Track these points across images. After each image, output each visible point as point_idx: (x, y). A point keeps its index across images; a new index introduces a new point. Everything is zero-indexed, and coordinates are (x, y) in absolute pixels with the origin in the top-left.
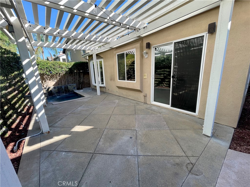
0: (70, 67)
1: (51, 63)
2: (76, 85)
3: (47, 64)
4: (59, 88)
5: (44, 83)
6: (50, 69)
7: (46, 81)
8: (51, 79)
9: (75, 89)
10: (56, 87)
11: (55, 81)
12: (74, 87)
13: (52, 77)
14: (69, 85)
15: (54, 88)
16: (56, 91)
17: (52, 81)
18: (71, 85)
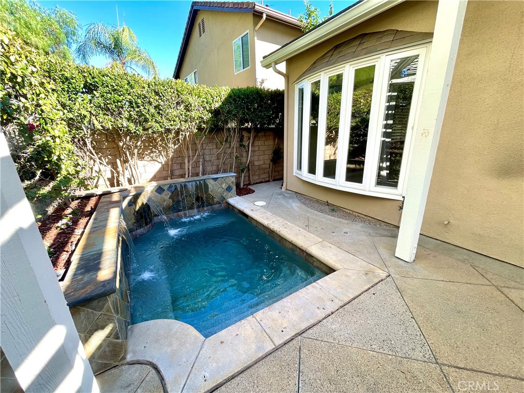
0: (217, 105)
1: (146, 87)
2: (233, 179)
3: (132, 87)
4: (176, 188)
5: (120, 169)
6: (142, 108)
7: (126, 161)
8: (146, 152)
9: (230, 192)
10: (166, 186)
11: (159, 160)
12: (227, 185)
13: (151, 146)
14: (212, 179)
15: (156, 189)
16: (165, 203)
17: (151, 160)
18: (219, 179)
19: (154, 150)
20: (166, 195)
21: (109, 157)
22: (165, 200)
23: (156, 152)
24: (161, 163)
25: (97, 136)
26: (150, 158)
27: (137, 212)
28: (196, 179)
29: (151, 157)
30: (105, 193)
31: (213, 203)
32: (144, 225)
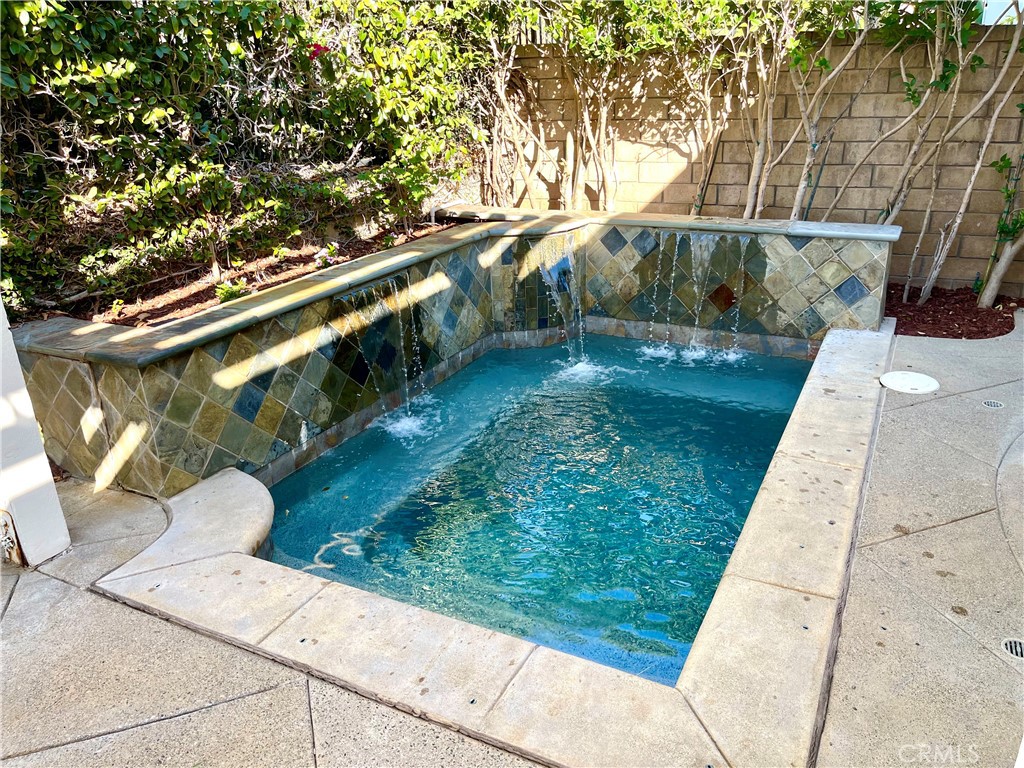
2: (880, 256)
5: (568, 161)
7: (585, 139)
8: (650, 118)
9: (851, 302)
10: (633, 231)
11: (684, 148)
12: (845, 275)
13: (669, 98)
14: (788, 236)
15: (603, 235)
16: (620, 283)
17: (659, 144)
18: (814, 242)
19: (674, 111)
20: (628, 260)
21: (560, 123)
22: (620, 274)
23: (678, 118)
24: (688, 156)
25: (543, 65)
26: (658, 138)
27: (522, 284)
28: (724, 227)
29: (664, 135)
30: (495, 217)
31: (769, 327)
32: (534, 324)
